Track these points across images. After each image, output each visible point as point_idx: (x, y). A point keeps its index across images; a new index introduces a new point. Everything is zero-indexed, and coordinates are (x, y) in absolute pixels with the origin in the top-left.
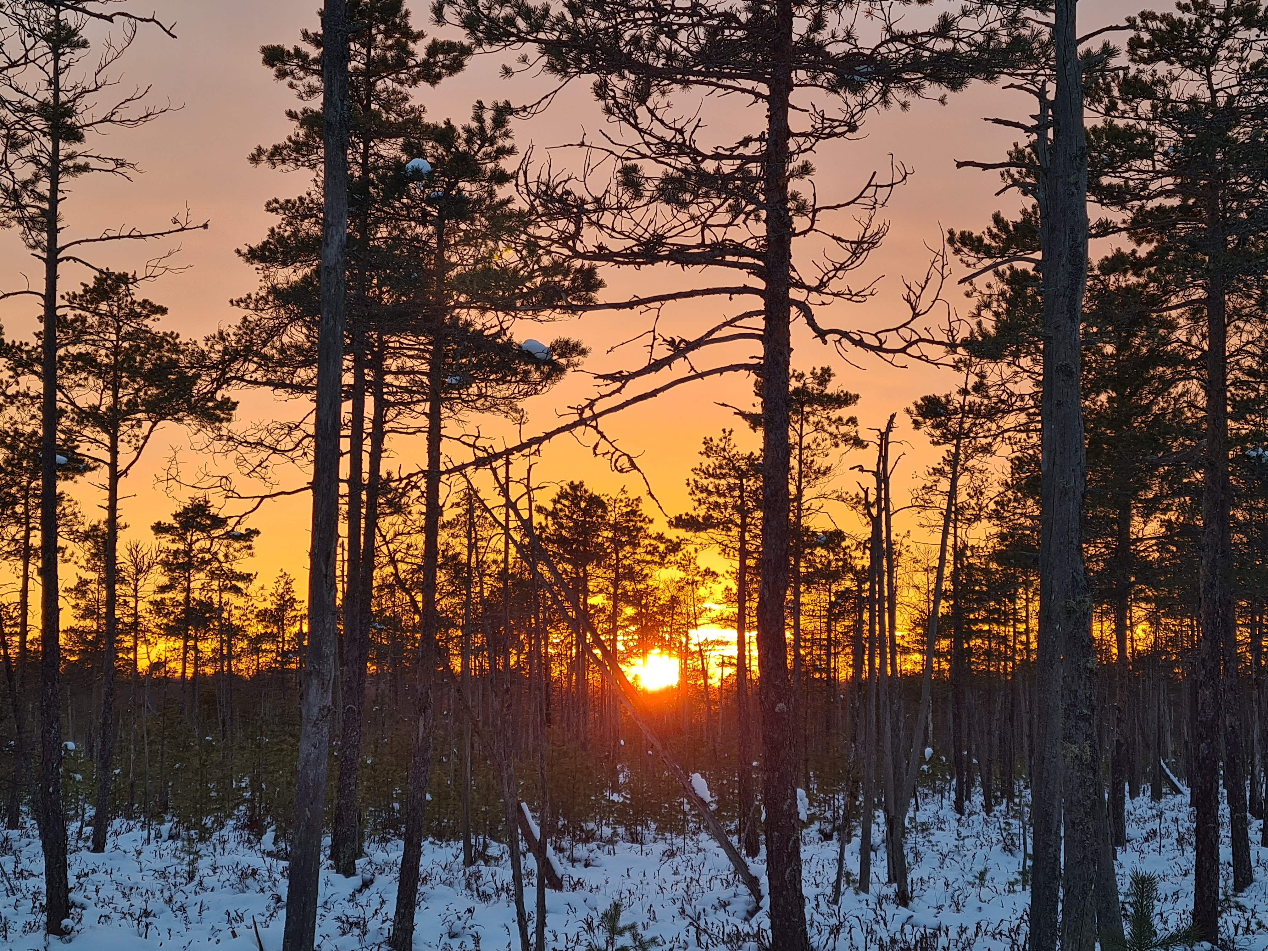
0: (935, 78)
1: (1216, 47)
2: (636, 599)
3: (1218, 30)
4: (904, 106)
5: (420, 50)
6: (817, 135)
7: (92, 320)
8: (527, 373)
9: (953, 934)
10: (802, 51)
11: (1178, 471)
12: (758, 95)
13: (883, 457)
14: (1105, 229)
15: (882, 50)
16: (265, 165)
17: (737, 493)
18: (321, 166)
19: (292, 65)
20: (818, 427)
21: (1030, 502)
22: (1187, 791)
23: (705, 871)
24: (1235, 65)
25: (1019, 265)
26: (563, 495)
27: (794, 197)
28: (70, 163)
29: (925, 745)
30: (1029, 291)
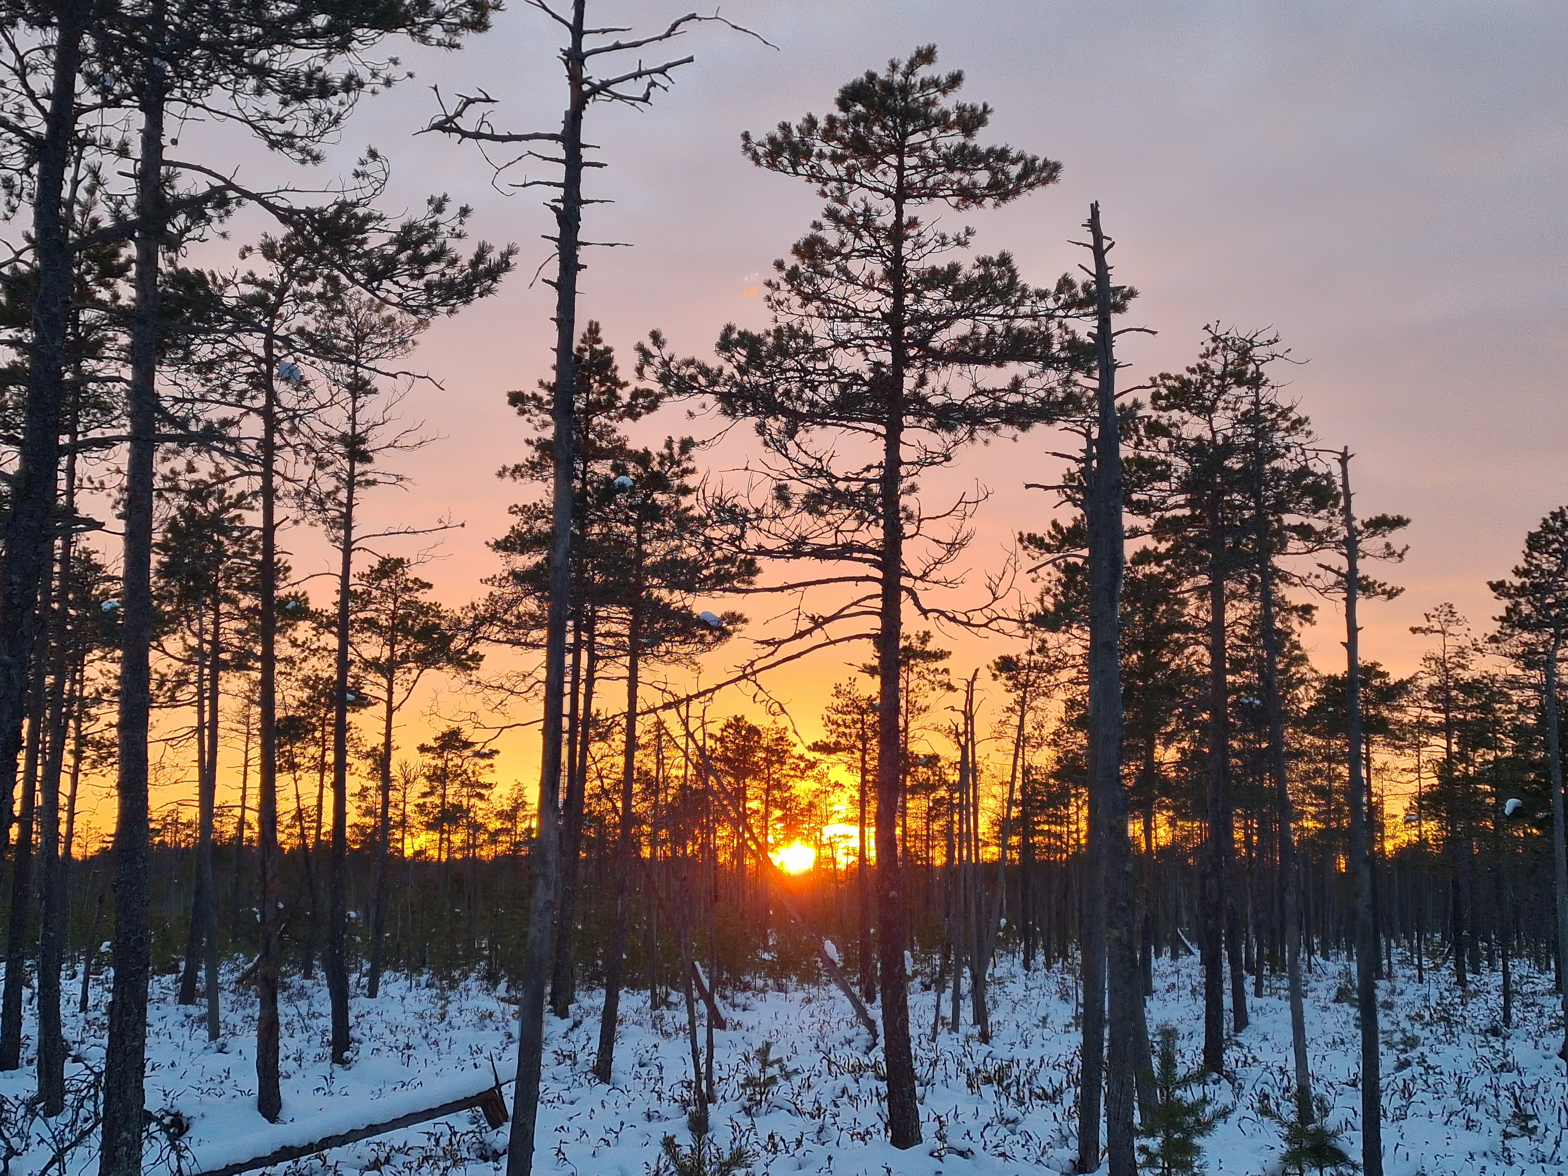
0: (1009, 421)
1: (1216, 400)
2: (782, 804)
3: (1217, 387)
4: (986, 442)
5: (625, 395)
6: (921, 463)
7: (376, 593)
8: (703, 636)
9: (1023, 1066)
10: (911, 402)
11: (1189, 713)
12: (878, 434)
13: (969, 701)
14: (1135, 533)
15: (970, 401)
16: (508, 479)
17: (859, 725)
18: (552, 480)
19: (530, 406)
20: (920, 675)
21: (1079, 734)
22: (1198, 953)
23: (834, 1014)
24: (1230, 413)
25: (1071, 560)
26: (729, 726)
27: (904, 509)
28: (363, 478)
29: (1000, 917)
30: (1079, 578)
